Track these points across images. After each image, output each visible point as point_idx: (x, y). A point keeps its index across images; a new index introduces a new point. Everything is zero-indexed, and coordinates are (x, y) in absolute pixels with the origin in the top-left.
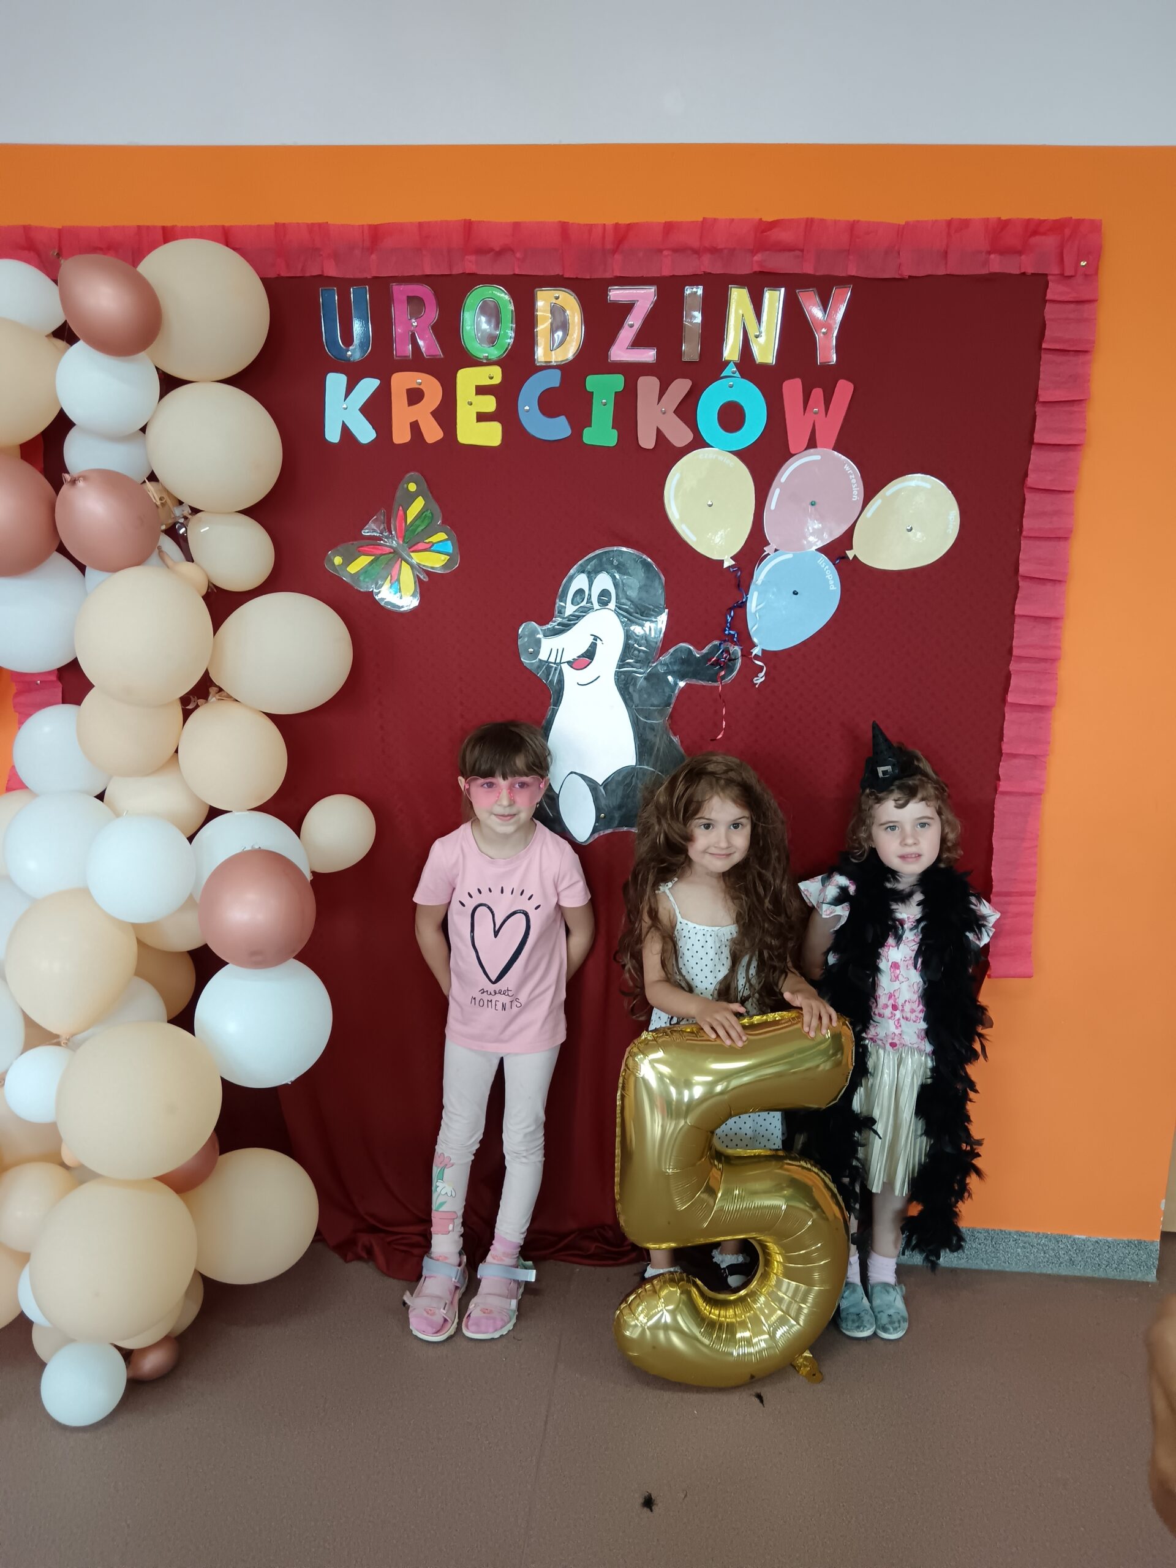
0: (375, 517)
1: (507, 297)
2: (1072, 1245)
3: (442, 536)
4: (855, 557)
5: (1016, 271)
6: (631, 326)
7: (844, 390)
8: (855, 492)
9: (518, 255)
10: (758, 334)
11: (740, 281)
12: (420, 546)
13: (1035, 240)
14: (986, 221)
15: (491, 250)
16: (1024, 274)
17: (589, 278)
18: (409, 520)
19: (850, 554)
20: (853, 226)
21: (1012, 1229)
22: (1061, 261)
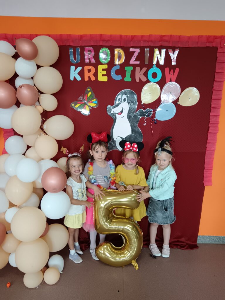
0: (81, 96)
1: (109, 51)
2: (219, 238)
3: (95, 100)
4: (179, 104)
5: (211, 46)
6: (134, 57)
7: (177, 70)
8: (179, 91)
9: (111, 41)
10: (160, 58)
11: (156, 47)
12: (90, 102)
13: (216, 40)
14: (206, 36)
15: (106, 40)
17: (125, 46)
18: (88, 97)
20: (180, 36)
21: (207, 235)
22: (221, 44)
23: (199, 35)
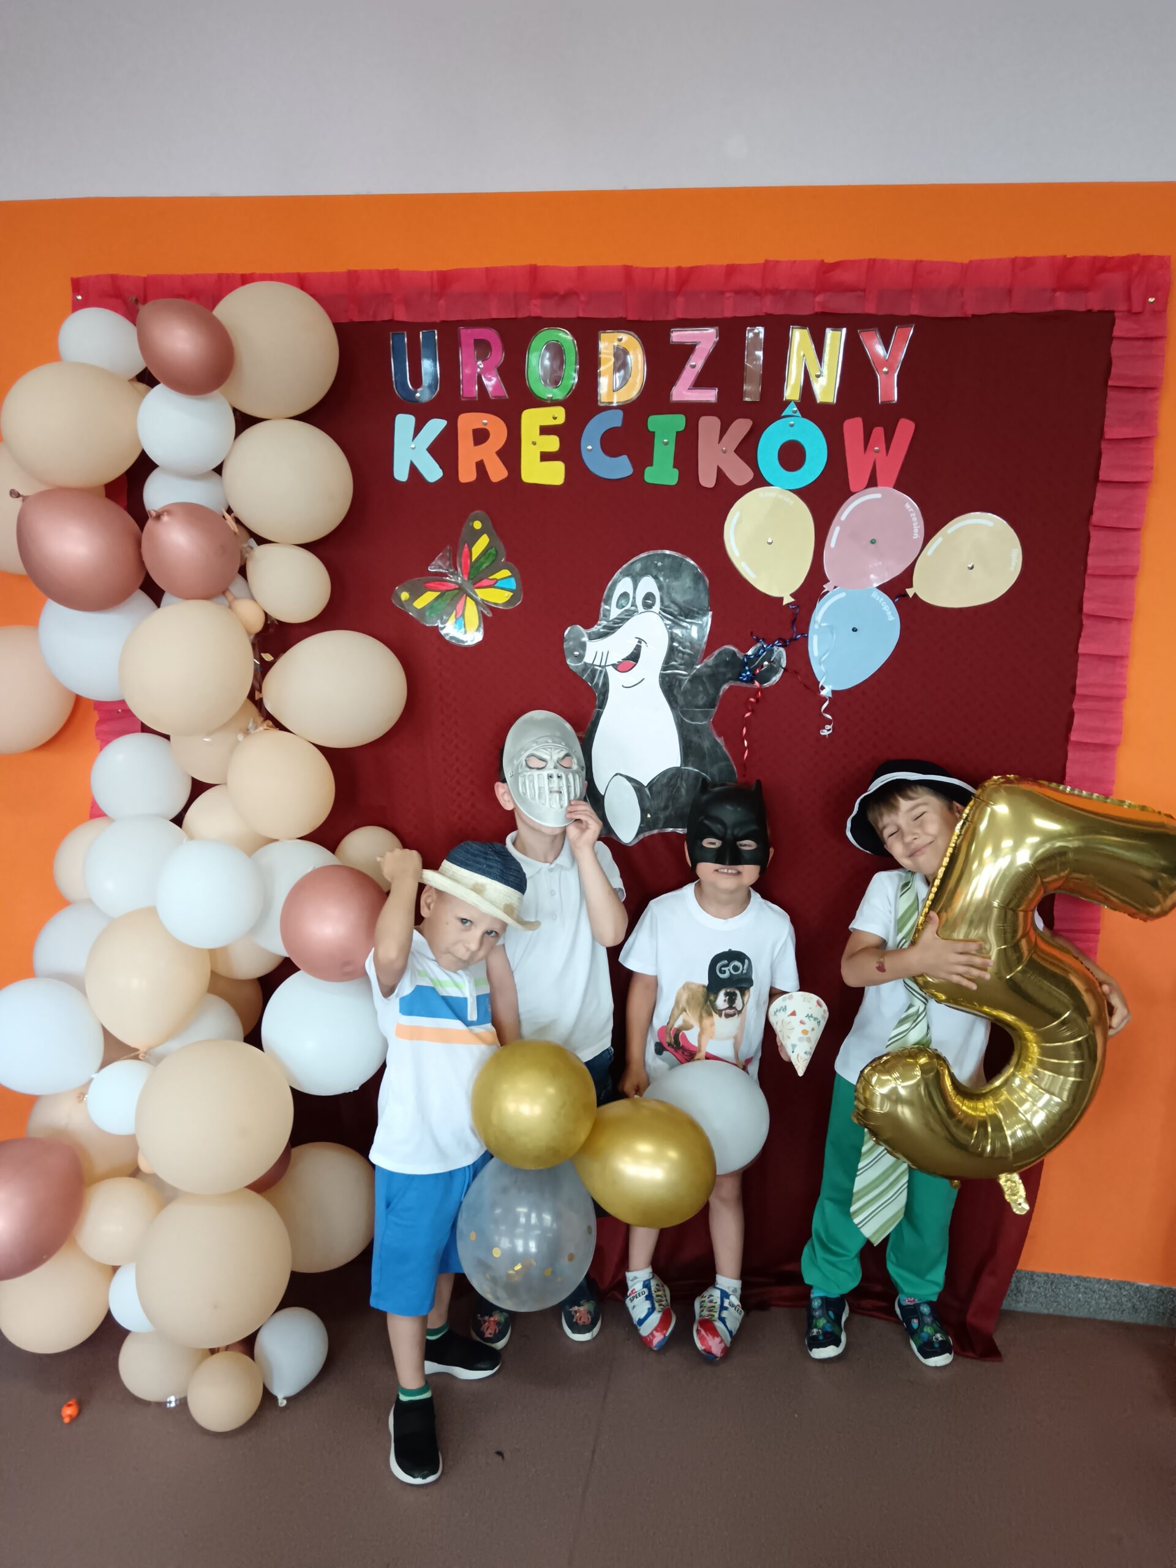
0: (441, 554)
1: (569, 337)
2: (1135, 1293)
3: (506, 573)
4: (915, 595)
5: (1083, 309)
6: (694, 367)
7: (906, 429)
8: (916, 531)
9: (582, 298)
10: (819, 373)
11: (801, 322)
12: (485, 582)
13: (1103, 276)
14: (1052, 259)
15: (556, 294)
16: (1090, 311)
17: (651, 320)
18: (474, 558)
19: (910, 592)
20: (916, 265)
21: (1074, 1274)
22: (1129, 298)
23: (1013, 256)
